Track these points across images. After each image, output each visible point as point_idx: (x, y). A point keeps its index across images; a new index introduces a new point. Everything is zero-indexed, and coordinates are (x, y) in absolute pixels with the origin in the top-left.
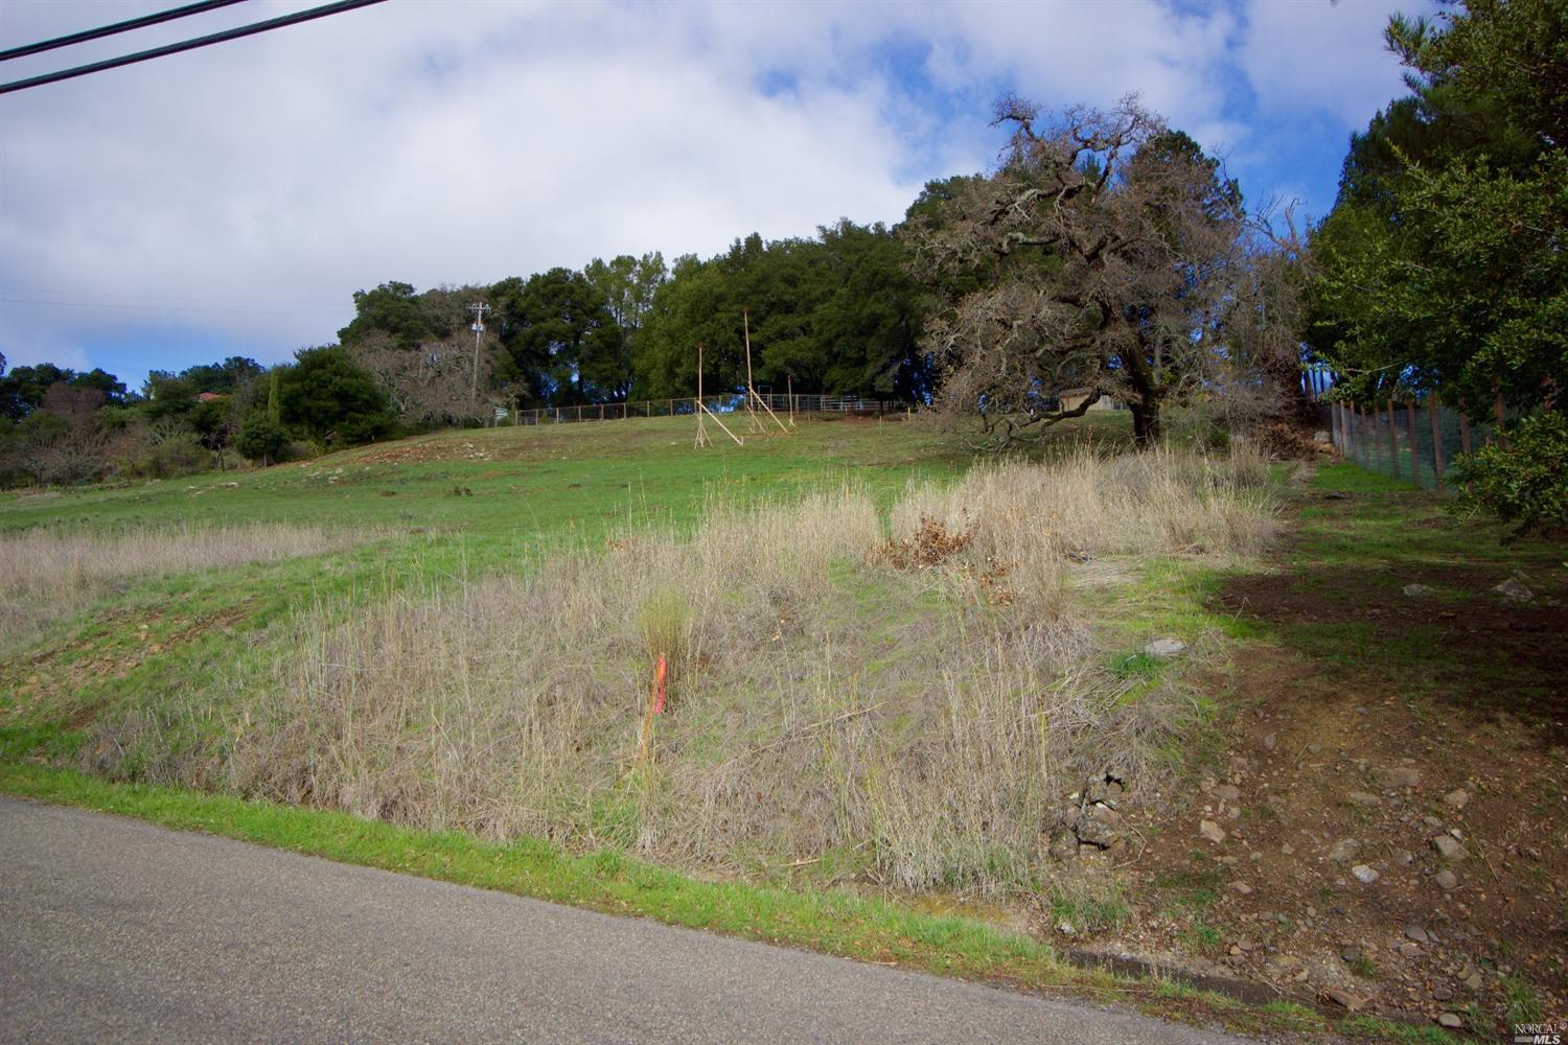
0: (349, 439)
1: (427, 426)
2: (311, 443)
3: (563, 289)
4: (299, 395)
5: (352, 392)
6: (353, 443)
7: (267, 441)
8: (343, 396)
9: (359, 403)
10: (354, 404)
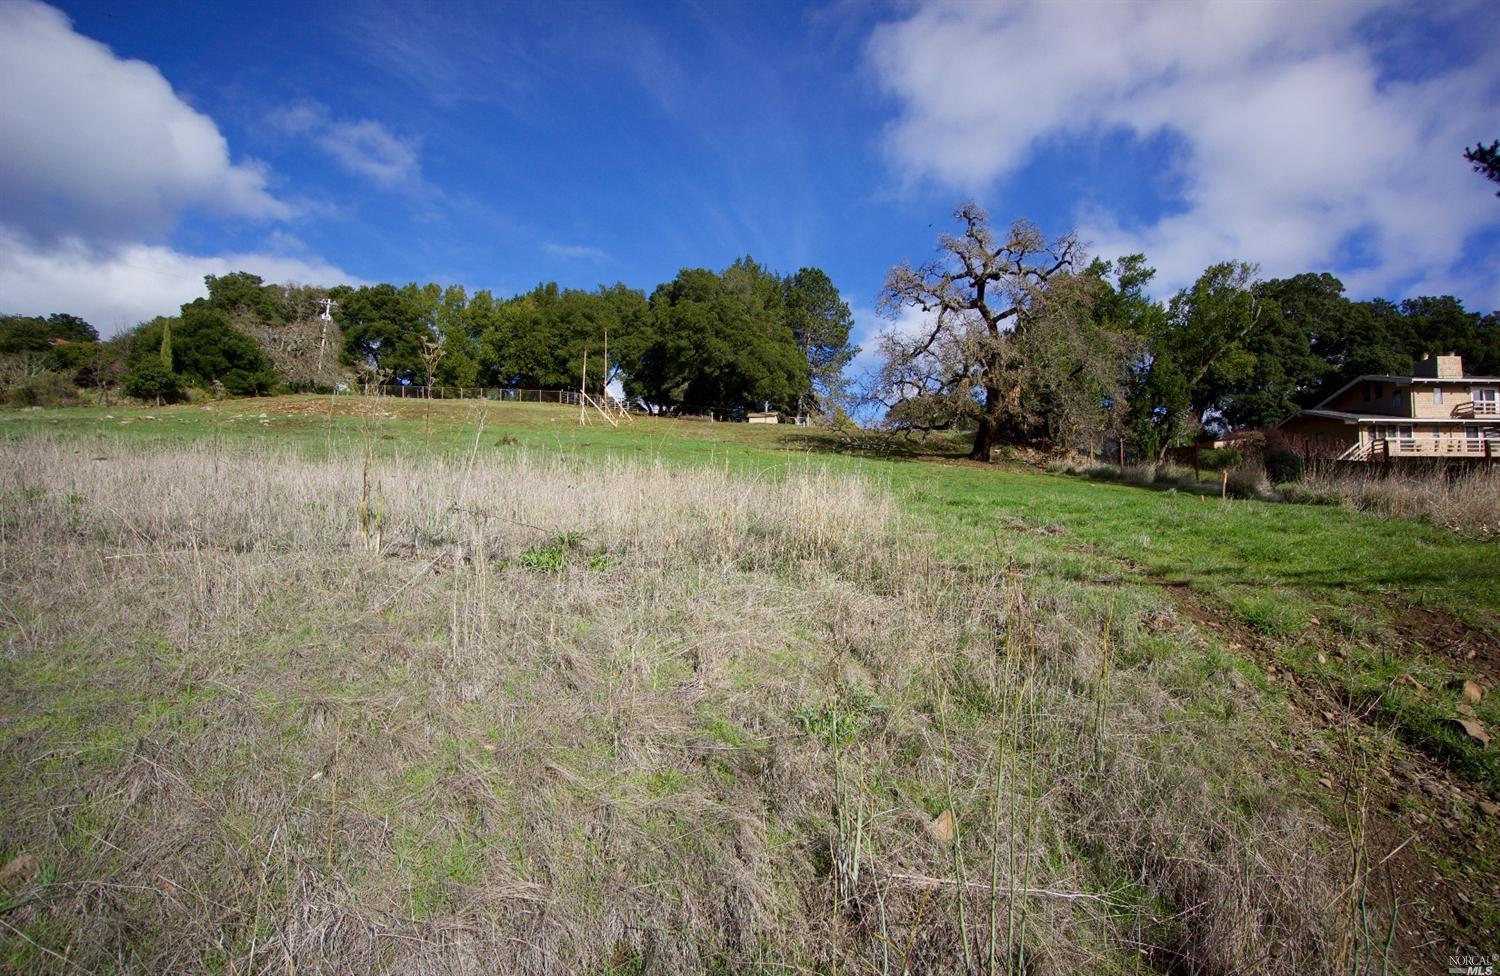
0: (235, 391)
1: (297, 388)
2: (202, 392)
3: (390, 300)
5: (239, 351)
6: (238, 394)
7: (160, 383)
8: (231, 355)
9: (245, 362)
10: (240, 361)
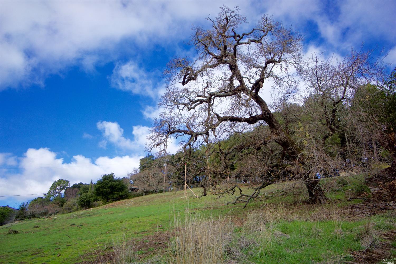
2: (101, 201)
4: (100, 188)
6: (114, 201)
7: (85, 202)
8: (112, 187)
10: (115, 189)
